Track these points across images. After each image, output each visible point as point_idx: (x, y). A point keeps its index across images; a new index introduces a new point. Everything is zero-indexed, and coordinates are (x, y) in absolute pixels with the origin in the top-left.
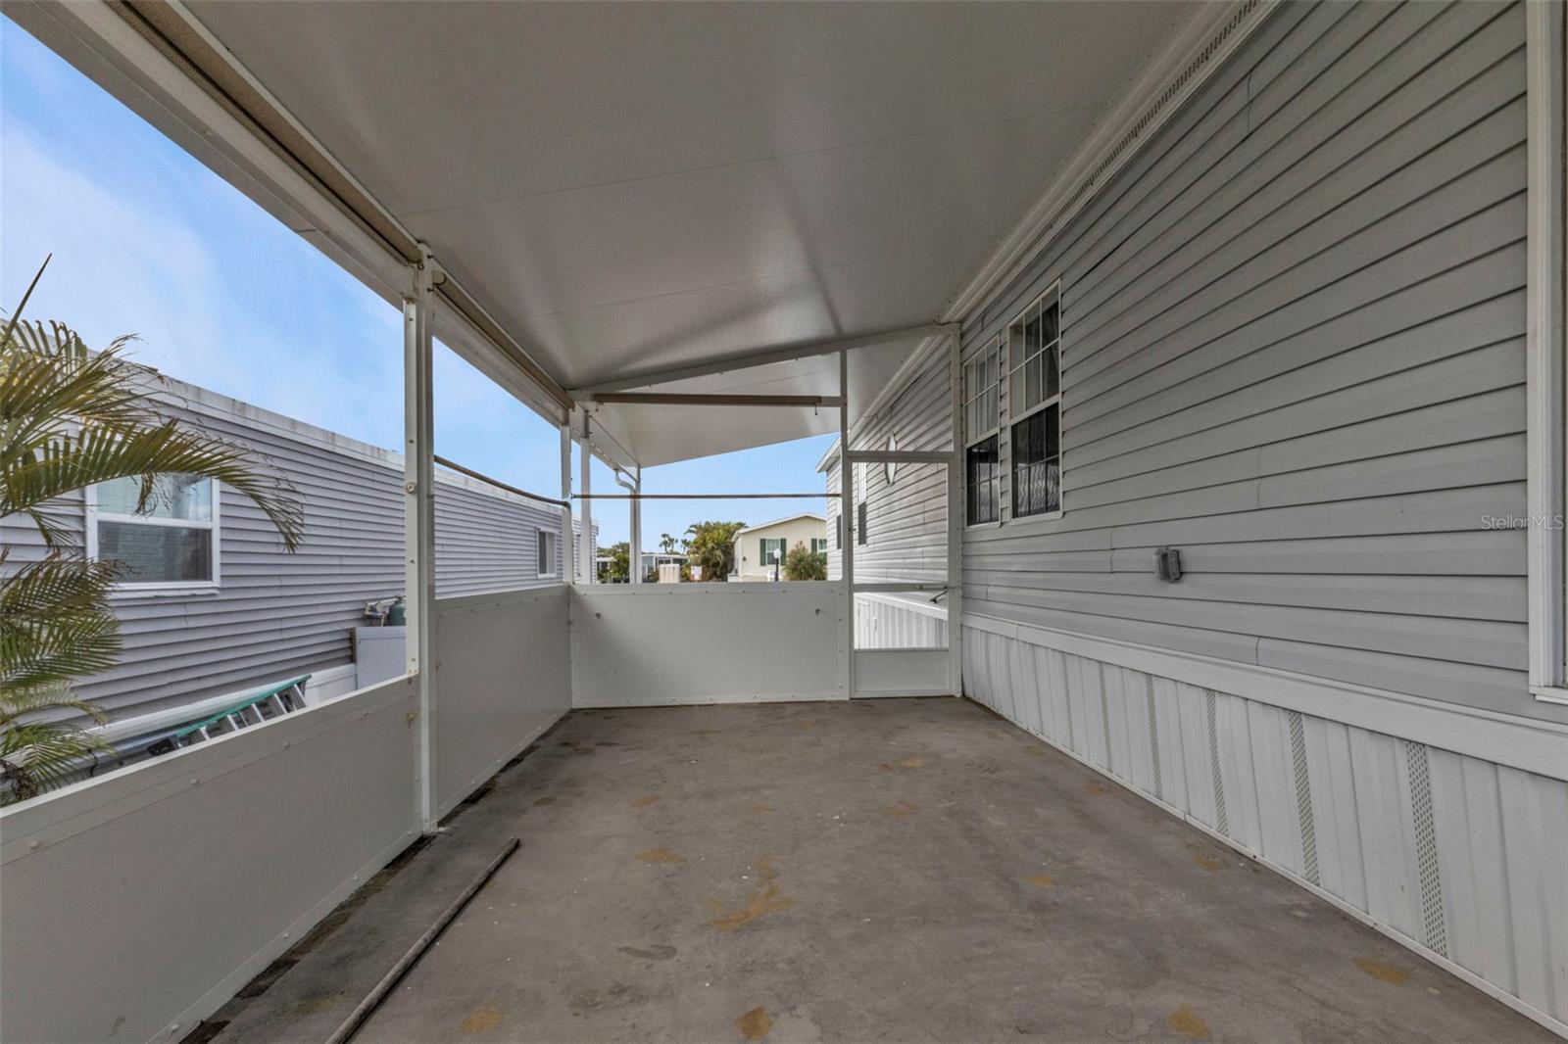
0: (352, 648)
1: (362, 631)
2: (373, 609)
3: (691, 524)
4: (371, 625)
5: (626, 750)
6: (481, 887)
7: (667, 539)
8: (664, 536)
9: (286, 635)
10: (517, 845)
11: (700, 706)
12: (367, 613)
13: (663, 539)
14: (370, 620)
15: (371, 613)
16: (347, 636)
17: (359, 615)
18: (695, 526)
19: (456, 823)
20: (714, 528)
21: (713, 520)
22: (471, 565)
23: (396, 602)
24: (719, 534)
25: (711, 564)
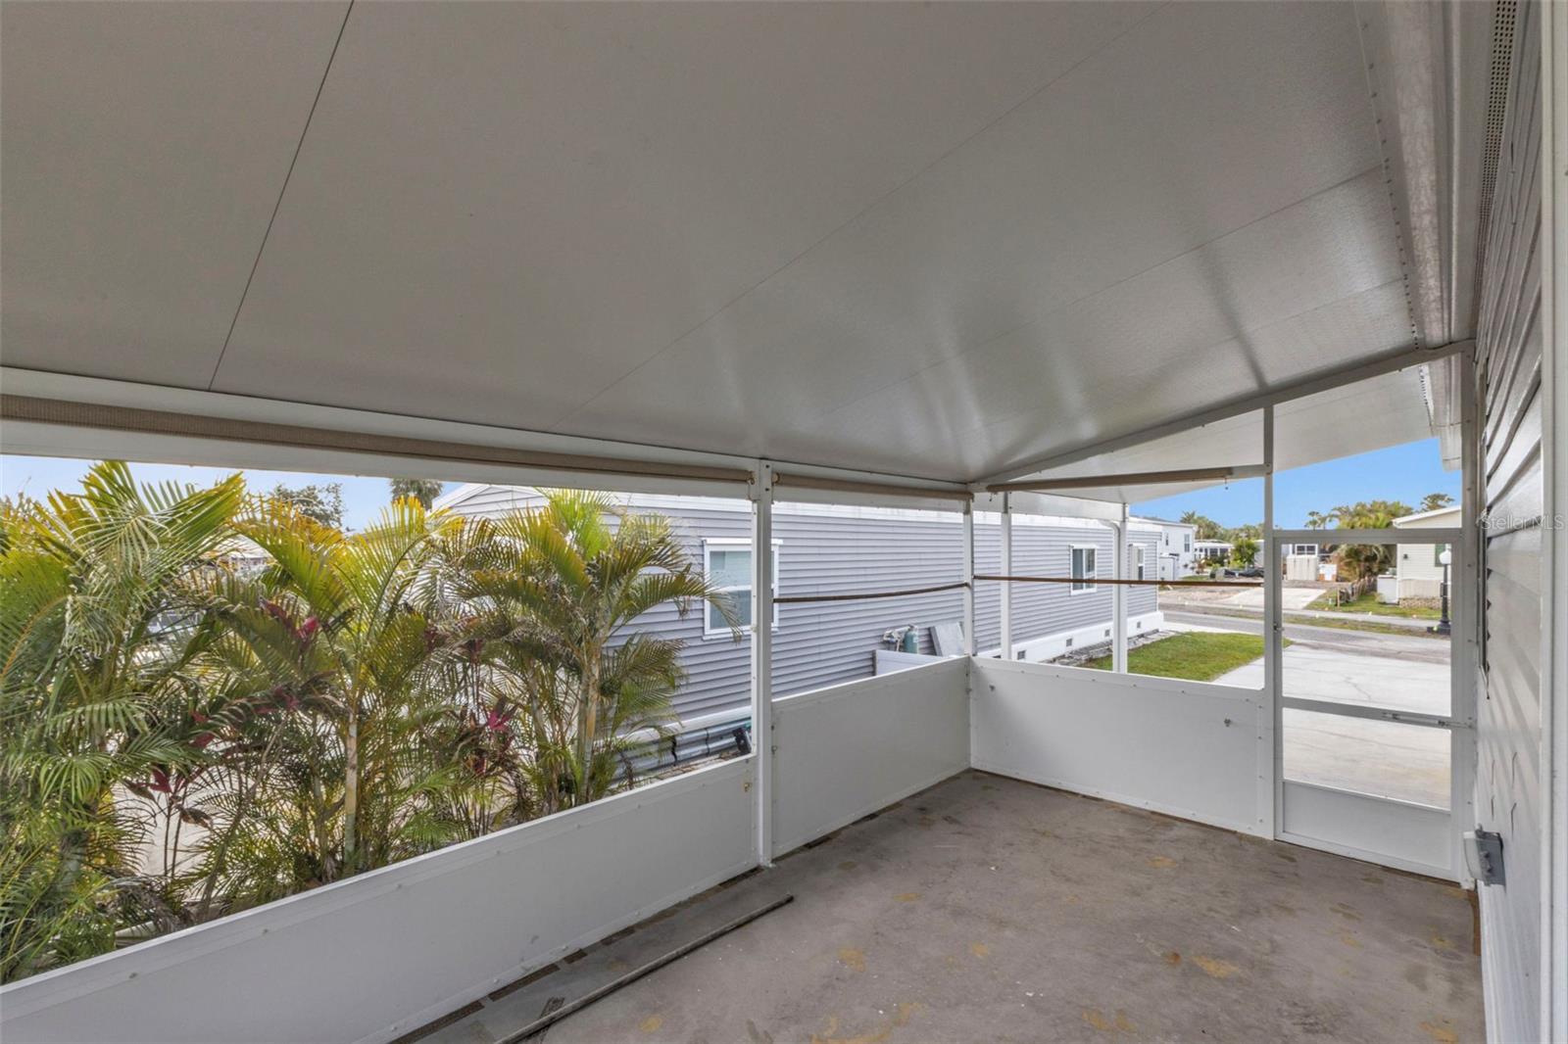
0: (874, 666)
1: (882, 654)
2: (890, 636)
3: (1333, 507)
4: (889, 649)
5: (960, 833)
6: (739, 926)
7: (1316, 518)
8: (1312, 514)
9: (823, 657)
10: (790, 900)
11: (1084, 796)
12: (885, 639)
13: (1311, 518)
14: (889, 644)
15: (889, 639)
16: (870, 656)
17: (879, 640)
18: (1339, 509)
19: (782, 864)
20: (1370, 511)
21: (1368, 501)
22: (989, 591)
23: (909, 630)
24: (1377, 519)
25: (1362, 557)
